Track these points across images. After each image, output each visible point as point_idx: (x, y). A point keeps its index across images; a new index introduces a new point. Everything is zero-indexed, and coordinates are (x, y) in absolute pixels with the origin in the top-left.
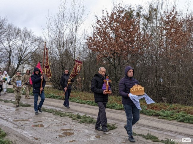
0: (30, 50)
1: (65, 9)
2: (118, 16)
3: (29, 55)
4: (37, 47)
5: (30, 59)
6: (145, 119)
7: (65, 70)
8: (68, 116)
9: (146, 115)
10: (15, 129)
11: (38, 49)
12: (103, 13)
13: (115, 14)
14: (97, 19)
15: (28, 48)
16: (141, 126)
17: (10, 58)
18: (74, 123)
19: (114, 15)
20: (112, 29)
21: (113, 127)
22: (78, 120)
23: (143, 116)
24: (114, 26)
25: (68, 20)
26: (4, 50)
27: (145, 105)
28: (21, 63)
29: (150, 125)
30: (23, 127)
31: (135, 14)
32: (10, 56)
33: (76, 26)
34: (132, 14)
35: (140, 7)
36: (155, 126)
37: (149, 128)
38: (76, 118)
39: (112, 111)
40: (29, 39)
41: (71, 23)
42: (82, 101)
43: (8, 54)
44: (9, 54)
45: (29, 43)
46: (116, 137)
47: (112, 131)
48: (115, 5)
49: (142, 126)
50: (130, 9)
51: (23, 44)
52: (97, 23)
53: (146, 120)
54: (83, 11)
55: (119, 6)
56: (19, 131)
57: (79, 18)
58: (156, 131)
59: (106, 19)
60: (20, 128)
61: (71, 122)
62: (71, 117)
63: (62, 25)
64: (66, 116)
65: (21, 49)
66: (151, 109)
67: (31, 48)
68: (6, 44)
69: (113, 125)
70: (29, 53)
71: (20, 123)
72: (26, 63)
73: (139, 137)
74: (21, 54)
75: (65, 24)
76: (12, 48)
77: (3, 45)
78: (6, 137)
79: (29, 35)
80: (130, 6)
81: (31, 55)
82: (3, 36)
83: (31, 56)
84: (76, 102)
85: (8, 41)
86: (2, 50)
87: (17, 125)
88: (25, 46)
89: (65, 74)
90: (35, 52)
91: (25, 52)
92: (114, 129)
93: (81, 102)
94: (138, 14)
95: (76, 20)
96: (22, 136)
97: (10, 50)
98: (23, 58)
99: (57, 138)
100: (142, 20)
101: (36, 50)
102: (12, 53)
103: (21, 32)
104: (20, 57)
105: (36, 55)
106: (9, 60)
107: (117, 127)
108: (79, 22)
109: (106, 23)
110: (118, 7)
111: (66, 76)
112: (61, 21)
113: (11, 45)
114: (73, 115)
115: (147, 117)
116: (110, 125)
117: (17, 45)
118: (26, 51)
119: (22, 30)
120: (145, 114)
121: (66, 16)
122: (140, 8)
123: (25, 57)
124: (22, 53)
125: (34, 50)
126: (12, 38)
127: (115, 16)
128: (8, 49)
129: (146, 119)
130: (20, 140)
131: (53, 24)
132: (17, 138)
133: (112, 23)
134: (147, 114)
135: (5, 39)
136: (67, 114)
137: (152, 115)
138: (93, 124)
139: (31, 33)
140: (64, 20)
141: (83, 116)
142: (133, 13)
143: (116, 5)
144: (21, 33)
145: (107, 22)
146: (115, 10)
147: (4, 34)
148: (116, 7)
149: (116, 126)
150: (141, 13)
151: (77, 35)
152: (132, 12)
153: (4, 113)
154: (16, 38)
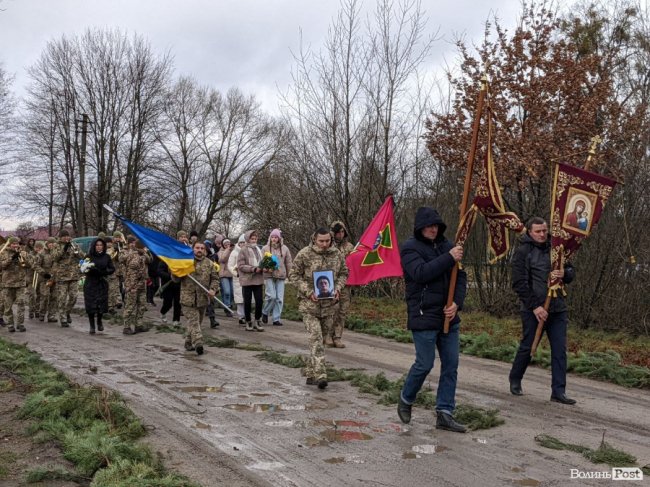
0: (246, 163)
1: (353, 26)
2: (537, 43)
3: (247, 179)
4: (270, 153)
5: (247, 193)
6: (609, 398)
7: (534, 225)
8: (349, 378)
9: (617, 383)
10: (175, 415)
11: (272, 159)
12: (487, 34)
13: (528, 36)
14: (465, 56)
15: (241, 157)
16: (588, 420)
17: (184, 189)
18: (364, 403)
19: (524, 40)
20: (514, 88)
21: (490, 419)
22: (379, 395)
23: (605, 389)
24: (520, 78)
25: (365, 61)
26: (167, 165)
27: (614, 351)
28: (218, 207)
29: (620, 418)
30: (201, 409)
31: (607, 33)
32: (184, 182)
33: (392, 82)
34: (599, 35)
35: (625, 7)
36: (636, 421)
37: (613, 427)
38: (371, 386)
39: (499, 368)
40: (244, 126)
41: (373, 71)
42: (403, 333)
43: (180, 175)
44: (183, 175)
45: (245, 140)
46: (494, 452)
47: (485, 432)
48: (529, 7)
49: (590, 420)
50: (593, 15)
51: (226, 144)
52: (464, 68)
53: (610, 401)
54: (415, 32)
55: (543, 10)
56: (189, 422)
57: (400, 53)
58: (635, 437)
59: (497, 54)
60: (192, 414)
61: (356, 401)
62: (358, 385)
63: (345, 80)
64: (343, 380)
65: (218, 159)
66: (638, 363)
67: (251, 156)
68: (173, 144)
69: (490, 414)
70: (245, 172)
71: (194, 397)
72: (236, 206)
73: (571, 454)
74: (219, 174)
75: (353, 77)
76: (191, 156)
77: (165, 147)
78: (145, 440)
79: (246, 112)
80: (593, 6)
81: (253, 180)
82: (162, 117)
83: (251, 182)
84: (382, 336)
85: (179, 134)
86: (159, 162)
87: (184, 403)
88: (233, 149)
89: (532, 244)
90: (263, 168)
91: (231, 170)
92: (493, 426)
93: (400, 336)
94: (620, 34)
95: (390, 60)
96: (194, 437)
97: (186, 162)
98: (225, 189)
99: (300, 446)
100: (635, 53)
101: (267, 163)
102: (192, 174)
103: (220, 104)
104: (218, 186)
105: (267, 178)
106: (182, 194)
107: (502, 423)
108: (400, 69)
109: (494, 67)
110: (540, 12)
111: (537, 252)
112: (341, 65)
113: (188, 145)
114: (365, 377)
115: (619, 392)
116: (482, 412)
117: (208, 145)
118: (236, 164)
119: (224, 98)
120: (614, 381)
121: (357, 49)
122: (627, 11)
123: (233, 185)
124: (222, 173)
125: (262, 161)
126: (192, 124)
127: (525, 42)
128: (180, 160)
129: (614, 398)
130: (185, 450)
131: (314, 77)
132: (176, 443)
133: (515, 68)
134: (619, 379)
135: (168, 127)
136: (348, 374)
137: (638, 385)
138: (426, 408)
139: (252, 107)
140: (350, 61)
141: (396, 381)
142: (603, 29)
143: (532, 6)
144: (222, 107)
145: (499, 65)
146: (527, 23)
147: (165, 110)
148: (532, 13)
149: (499, 417)
150: (631, 31)
151: (393, 112)
152: (597, 26)
153: (151, 364)
154: (204, 126)
